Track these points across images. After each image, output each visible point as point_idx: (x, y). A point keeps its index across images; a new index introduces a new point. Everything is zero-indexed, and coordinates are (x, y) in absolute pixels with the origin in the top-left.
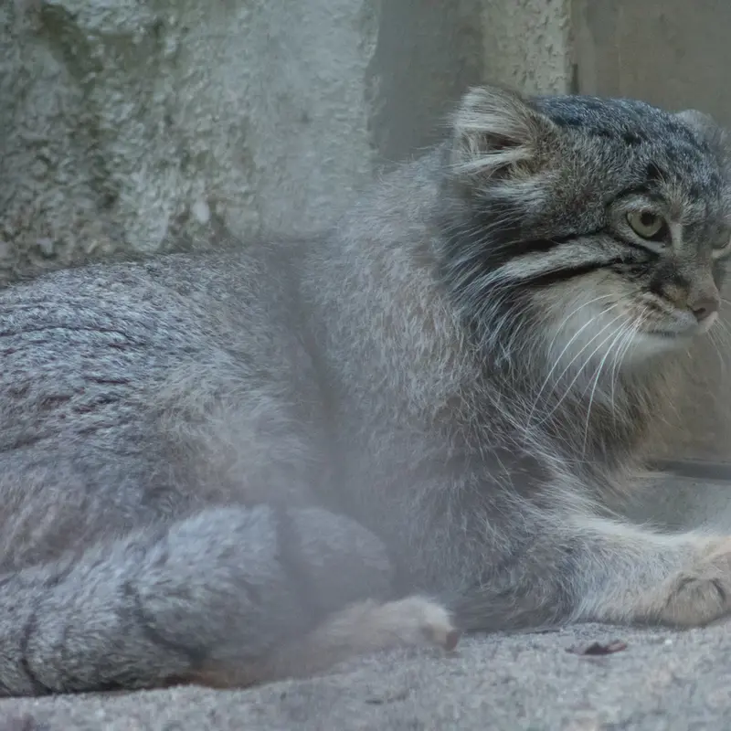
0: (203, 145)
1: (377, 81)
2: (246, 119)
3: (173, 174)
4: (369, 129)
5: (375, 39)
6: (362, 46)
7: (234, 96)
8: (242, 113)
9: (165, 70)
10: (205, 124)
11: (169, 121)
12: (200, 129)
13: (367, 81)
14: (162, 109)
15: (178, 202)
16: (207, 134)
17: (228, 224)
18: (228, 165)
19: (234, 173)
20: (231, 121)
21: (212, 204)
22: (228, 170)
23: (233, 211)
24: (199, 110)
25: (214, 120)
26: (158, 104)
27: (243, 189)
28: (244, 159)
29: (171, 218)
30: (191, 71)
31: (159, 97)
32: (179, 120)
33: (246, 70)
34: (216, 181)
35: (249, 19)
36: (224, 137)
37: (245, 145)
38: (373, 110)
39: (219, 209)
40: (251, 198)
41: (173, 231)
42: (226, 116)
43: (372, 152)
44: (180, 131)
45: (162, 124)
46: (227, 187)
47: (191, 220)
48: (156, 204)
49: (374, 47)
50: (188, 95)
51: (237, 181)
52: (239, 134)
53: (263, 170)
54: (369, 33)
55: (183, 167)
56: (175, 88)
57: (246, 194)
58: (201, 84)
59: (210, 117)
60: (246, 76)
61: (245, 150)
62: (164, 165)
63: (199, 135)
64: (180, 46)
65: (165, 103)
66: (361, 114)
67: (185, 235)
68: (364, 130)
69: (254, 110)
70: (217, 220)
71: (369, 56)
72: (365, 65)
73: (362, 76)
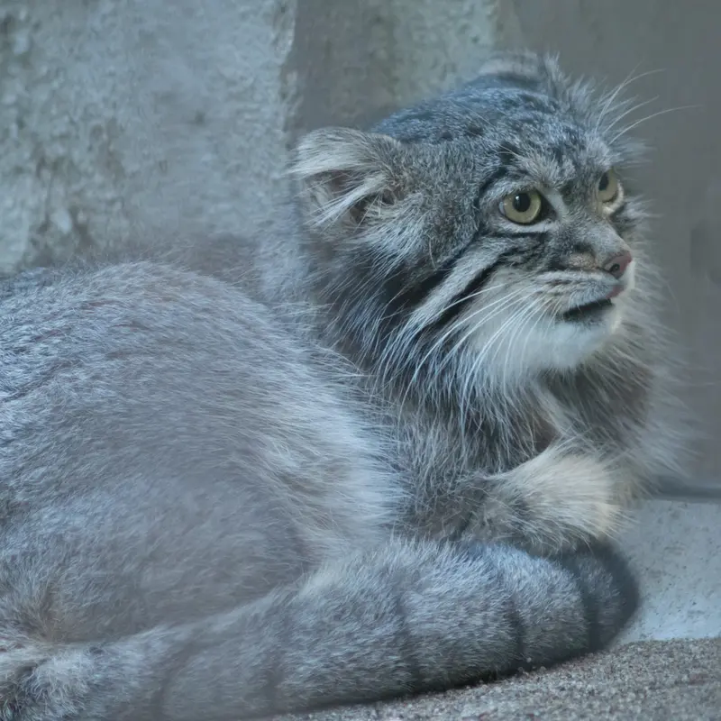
0: (60, 150)
1: (293, 79)
2: (113, 121)
3: (29, 181)
4: (285, 130)
5: (291, 33)
6: (275, 42)
7: (96, 96)
8: (109, 113)
9: (14, 69)
10: (61, 127)
11: (21, 124)
12: (56, 132)
13: (283, 79)
14: (13, 112)
15: (35, 211)
16: (64, 137)
17: (92, 233)
18: (90, 169)
19: (98, 179)
20: (94, 123)
21: (73, 212)
22: (90, 176)
23: (99, 219)
24: (54, 111)
25: (72, 122)
26: (9, 107)
27: (109, 195)
28: (111, 163)
29: (31, 229)
30: (44, 70)
31: (9, 99)
32: (33, 122)
33: (112, 68)
34: (75, 187)
35: (114, 13)
36: (86, 141)
37: (112, 148)
38: (289, 109)
39: (81, 217)
40: (118, 206)
41: (34, 242)
42: (87, 117)
44: (34, 135)
45: (14, 127)
46: (89, 194)
47: (52, 230)
48: (15, 214)
49: (290, 42)
50: (41, 95)
51: (102, 187)
52: (105, 137)
53: (134, 175)
54: (284, 27)
55: (38, 174)
56: (27, 89)
57: (112, 202)
58: (55, 84)
59: (66, 119)
60: (112, 75)
61: (111, 154)
62: (19, 170)
63: (54, 139)
64: (32, 43)
65: (16, 104)
66: (277, 114)
67: (46, 246)
68: (279, 132)
69: (121, 111)
70: (80, 229)
71: (285, 52)
72: (280, 61)
73: (277, 73)
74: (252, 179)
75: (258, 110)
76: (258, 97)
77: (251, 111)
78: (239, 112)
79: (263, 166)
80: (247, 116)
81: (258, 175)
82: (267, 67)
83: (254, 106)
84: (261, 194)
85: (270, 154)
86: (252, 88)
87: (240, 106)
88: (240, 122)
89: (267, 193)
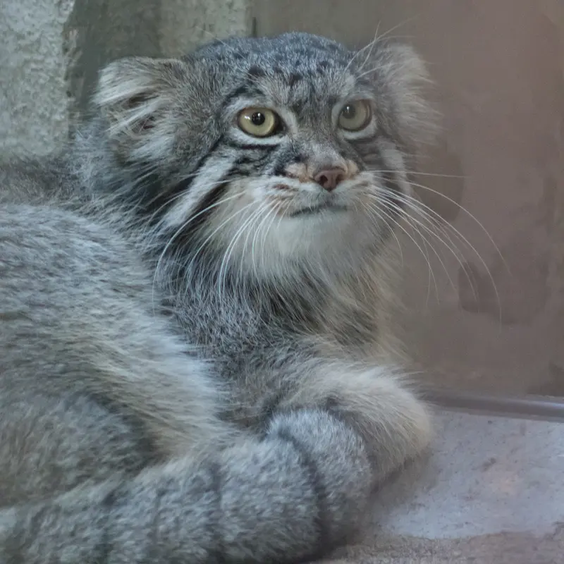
1: (74, 34)
4: (66, 79)
13: (65, 35)
38: (70, 61)
43: (69, 100)
66: (59, 65)
68: (61, 80)
71: (67, 13)
72: (63, 20)
73: (60, 30)
74: (37, 120)
75: (42, 62)
76: (43, 50)
77: (36, 62)
78: (27, 62)
79: (46, 109)
80: (33, 66)
81: (42, 117)
82: (52, 25)
83: (40, 58)
84: (44, 133)
85: (53, 99)
86: (38, 41)
87: (27, 56)
88: (28, 71)
89: (49, 132)
